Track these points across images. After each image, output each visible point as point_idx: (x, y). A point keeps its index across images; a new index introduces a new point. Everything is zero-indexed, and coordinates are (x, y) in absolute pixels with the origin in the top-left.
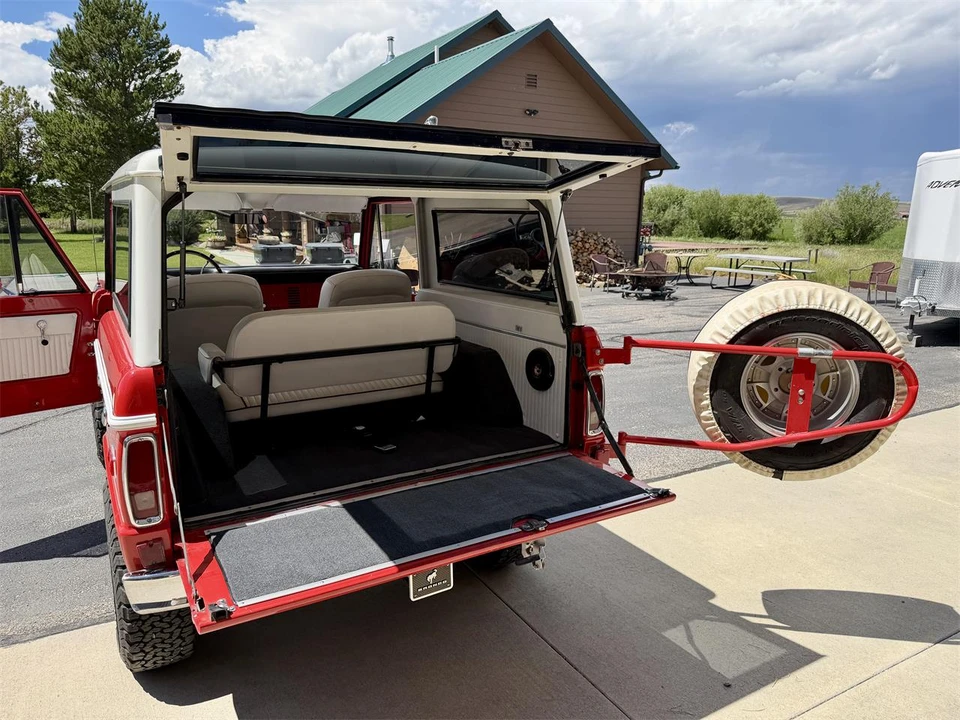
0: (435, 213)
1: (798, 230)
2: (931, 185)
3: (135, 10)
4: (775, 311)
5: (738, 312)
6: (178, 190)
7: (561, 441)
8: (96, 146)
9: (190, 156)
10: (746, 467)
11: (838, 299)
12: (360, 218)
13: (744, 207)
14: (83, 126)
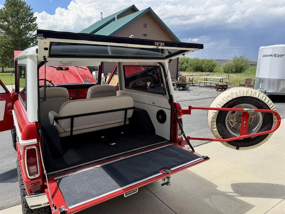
0: (124, 66)
1: (222, 69)
2: (264, 56)
3: (22, 4)
4: (236, 97)
5: (224, 97)
6: (44, 61)
7: (169, 139)
8: (10, 46)
9: (49, 49)
10: (227, 146)
11: (256, 93)
12: (98, 68)
13: (206, 63)
14: (6, 39)
